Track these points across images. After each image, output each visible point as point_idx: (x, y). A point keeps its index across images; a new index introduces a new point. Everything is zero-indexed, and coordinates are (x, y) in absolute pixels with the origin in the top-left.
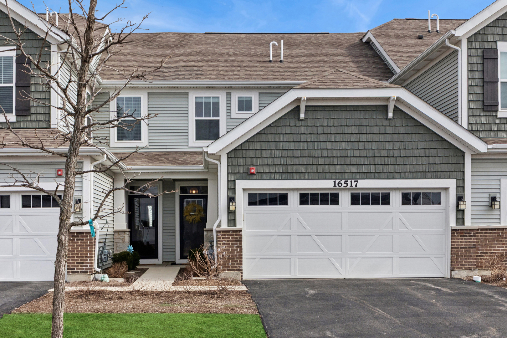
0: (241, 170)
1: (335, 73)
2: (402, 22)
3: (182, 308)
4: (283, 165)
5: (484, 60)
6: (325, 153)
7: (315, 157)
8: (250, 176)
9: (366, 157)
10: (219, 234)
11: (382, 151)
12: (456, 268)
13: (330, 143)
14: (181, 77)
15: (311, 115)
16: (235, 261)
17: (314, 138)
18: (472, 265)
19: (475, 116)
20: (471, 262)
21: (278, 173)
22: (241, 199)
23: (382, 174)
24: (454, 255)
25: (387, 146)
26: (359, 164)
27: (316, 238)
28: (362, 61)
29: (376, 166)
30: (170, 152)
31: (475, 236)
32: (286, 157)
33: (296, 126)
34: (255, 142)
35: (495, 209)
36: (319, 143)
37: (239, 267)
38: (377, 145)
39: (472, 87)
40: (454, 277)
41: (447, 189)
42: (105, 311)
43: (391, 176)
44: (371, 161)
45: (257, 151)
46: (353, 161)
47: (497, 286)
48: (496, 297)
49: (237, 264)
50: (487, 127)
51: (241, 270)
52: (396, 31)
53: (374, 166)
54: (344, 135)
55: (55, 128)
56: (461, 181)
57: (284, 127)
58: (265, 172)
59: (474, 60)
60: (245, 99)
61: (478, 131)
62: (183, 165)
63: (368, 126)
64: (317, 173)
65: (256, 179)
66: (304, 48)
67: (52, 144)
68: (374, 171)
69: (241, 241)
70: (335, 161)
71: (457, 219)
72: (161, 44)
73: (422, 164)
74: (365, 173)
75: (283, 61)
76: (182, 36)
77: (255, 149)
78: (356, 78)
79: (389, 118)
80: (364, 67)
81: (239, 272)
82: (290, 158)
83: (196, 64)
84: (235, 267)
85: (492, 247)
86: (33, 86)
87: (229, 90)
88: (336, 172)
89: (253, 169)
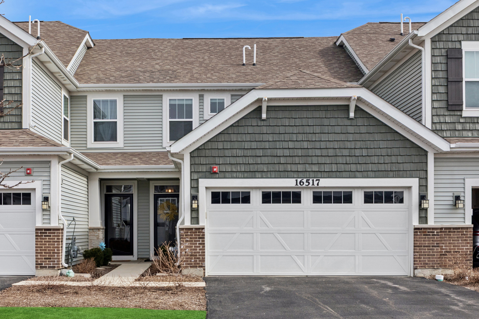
0: (204, 169)
1: (298, 74)
2: (375, 25)
3: (131, 303)
4: (245, 164)
5: (449, 59)
6: (287, 152)
7: (277, 156)
8: (213, 175)
9: (328, 156)
10: (182, 232)
11: (344, 150)
12: (419, 267)
13: (292, 142)
14: (155, 81)
15: (273, 114)
16: (198, 258)
17: (276, 137)
18: (435, 264)
19: (439, 115)
20: (434, 261)
21: (240, 171)
22: (205, 197)
23: (344, 173)
24: (417, 254)
25: (349, 145)
26: (320, 164)
27: (278, 236)
28: (334, 63)
29: (338, 165)
30: (145, 153)
31: (438, 235)
32: (248, 156)
33: (258, 126)
34: (217, 141)
35: (458, 208)
36: (281, 143)
37: (202, 263)
38: (338, 144)
39: (436, 87)
40: (417, 276)
41: (409, 188)
42: (55, 305)
43: (353, 174)
44: (333, 160)
45: (220, 151)
46: (315, 160)
47: (458, 285)
48: (452, 297)
49: (199, 261)
50: (451, 126)
51: (203, 267)
52: (369, 34)
53: (335, 165)
54: (305, 134)
55: (27, 129)
56: (424, 181)
57: (247, 127)
58: (227, 171)
59: (438, 60)
60: (217, 101)
61: (442, 130)
62: (155, 165)
63: (330, 125)
64: (279, 172)
65: (219, 178)
66: (278, 52)
67: (21, 144)
68: (336, 170)
69: (204, 238)
70: (297, 160)
71: (420, 217)
72: (140, 50)
73: (384, 163)
74: (326, 171)
75: (256, 64)
76: (161, 41)
77: (218, 149)
78: (318, 79)
79: (350, 117)
80: (335, 70)
81: (202, 269)
82: (252, 157)
83: (171, 68)
84: (198, 264)
85: (456, 246)
86: (6, 89)
87: (202, 92)
88: (298, 171)
89: (215, 168)
